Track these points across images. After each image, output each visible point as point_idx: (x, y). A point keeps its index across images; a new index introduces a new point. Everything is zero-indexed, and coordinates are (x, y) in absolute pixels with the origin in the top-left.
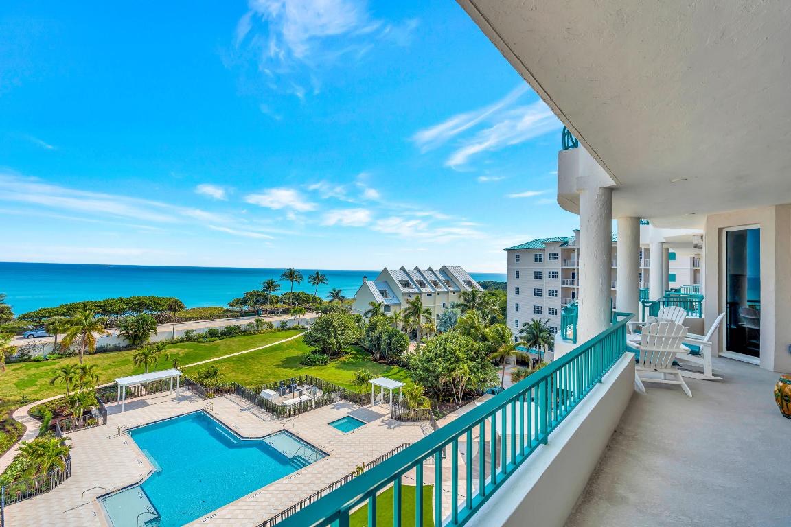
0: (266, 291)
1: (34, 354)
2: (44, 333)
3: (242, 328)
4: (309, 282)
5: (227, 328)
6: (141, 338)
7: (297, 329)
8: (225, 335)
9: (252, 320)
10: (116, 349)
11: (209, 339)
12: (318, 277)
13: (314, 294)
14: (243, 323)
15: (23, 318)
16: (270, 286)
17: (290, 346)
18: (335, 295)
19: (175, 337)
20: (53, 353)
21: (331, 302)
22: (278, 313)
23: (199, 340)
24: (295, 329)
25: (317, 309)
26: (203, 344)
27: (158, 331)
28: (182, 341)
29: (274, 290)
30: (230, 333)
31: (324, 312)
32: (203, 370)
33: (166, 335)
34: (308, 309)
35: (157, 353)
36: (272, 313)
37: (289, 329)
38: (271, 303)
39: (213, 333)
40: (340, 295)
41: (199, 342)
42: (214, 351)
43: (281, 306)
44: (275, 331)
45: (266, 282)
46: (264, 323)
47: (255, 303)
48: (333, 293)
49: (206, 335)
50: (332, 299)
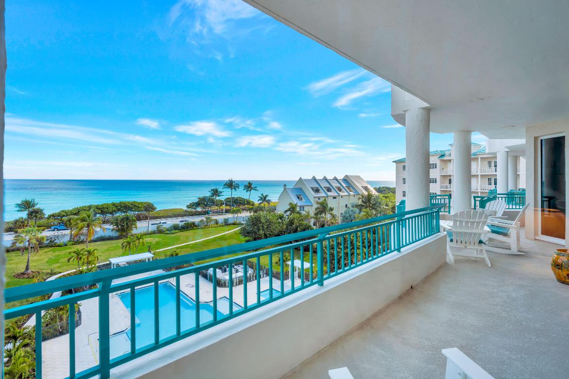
0: (213, 196)
1: (58, 242)
2: (64, 227)
3: (196, 223)
4: (244, 189)
5: (185, 223)
6: (126, 231)
7: (236, 224)
8: (184, 228)
9: (203, 218)
10: (110, 239)
11: (174, 231)
12: (249, 186)
13: (248, 199)
14: (196, 220)
15: (50, 217)
16: (216, 192)
17: (231, 237)
18: (263, 199)
19: (150, 230)
20: (70, 241)
21: (260, 204)
22: (222, 213)
23: (166, 232)
24: (234, 224)
25: (250, 210)
26: (169, 235)
27: (137, 226)
28: (155, 233)
29: (219, 196)
30: (188, 227)
31: (255, 212)
32: (169, 253)
33: (144, 229)
34: (243, 210)
35: (137, 241)
36: (218, 212)
37: (230, 224)
38: (217, 205)
39: (176, 227)
40: (267, 199)
41: (166, 234)
42: (178, 240)
43: (224, 207)
44: (220, 226)
45: (212, 190)
46: (212, 220)
47: (206, 206)
48: (261, 198)
49: (171, 228)
50: (262, 201)
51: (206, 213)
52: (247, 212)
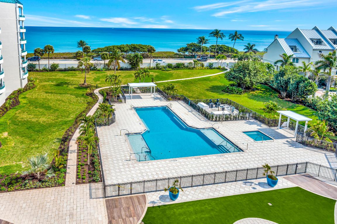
0: (200, 43)
1: (98, 68)
2: (100, 59)
3: (186, 65)
4: (230, 38)
5: (177, 64)
6: (136, 65)
7: (220, 69)
8: (176, 68)
9: (192, 61)
10: (126, 69)
11: (168, 69)
12: (236, 36)
13: (232, 47)
14: (186, 62)
15: (93, 51)
16: (202, 40)
17: (215, 79)
18: (250, 48)
19: (151, 66)
20: (104, 68)
21: (246, 52)
23: (162, 69)
24: (218, 68)
25: (234, 57)
26: (164, 72)
27: (143, 62)
28: (154, 69)
29: (205, 43)
30: (178, 67)
31: (241, 59)
32: (166, 85)
33: (147, 64)
34: (228, 56)
35: (144, 73)
37: (214, 68)
38: (203, 51)
39: (170, 66)
40: (254, 48)
42: (171, 76)
43: (209, 53)
44: (205, 69)
45: (199, 38)
46: (198, 63)
47: (193, 50)
48: (248, 47)
49: (166, 66)
50: (248, 50)
51: (193, 57)
52: (231, 59)
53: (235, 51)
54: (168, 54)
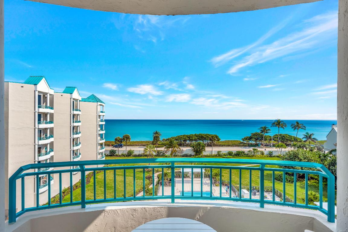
0: (262, 133)
3: (246, 153)
5: (237, 152)
6: (199, 152)
7: (279, 157)
8: (236, 155)
9: (251, 149)
10: (190, 156)
11: (229, 156)
12: (297, 125)
13: (295, 136)
14: (246, 150)
16: (264, 130)
18: (308, 137)
19: (213, 154)
21: (305, 141)
22: (270, 146)
23: (223, 156)
25: (294, 145)
27: (206, 150)
28: (216, 156)
29: (267, 133)
30: (239, 155)
33: (209, 152)
34: (287, 145)
36: (266, 146)
37: (274, 156)
38: (266, 140)
39: (230, 154)
40: (313, 137)
41: (223, 157)
43: (272, 142)
44: (265, 157)
45: (262, 128)
46: (258, 151)
47: (256, 139)
48: (306, 136)
49: (227, 154)
50: (306, 139)
51: (257, 145)
52: (291, 147)
53: (299, 140)
54: (233, 143)
